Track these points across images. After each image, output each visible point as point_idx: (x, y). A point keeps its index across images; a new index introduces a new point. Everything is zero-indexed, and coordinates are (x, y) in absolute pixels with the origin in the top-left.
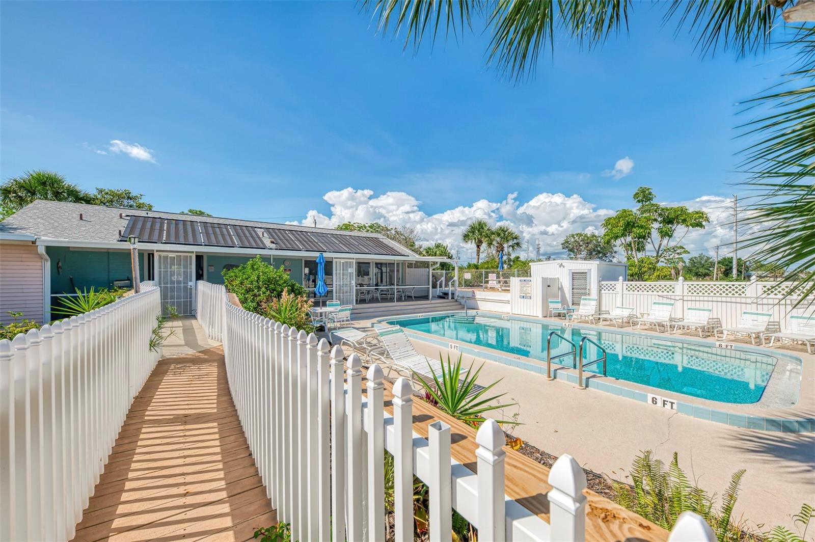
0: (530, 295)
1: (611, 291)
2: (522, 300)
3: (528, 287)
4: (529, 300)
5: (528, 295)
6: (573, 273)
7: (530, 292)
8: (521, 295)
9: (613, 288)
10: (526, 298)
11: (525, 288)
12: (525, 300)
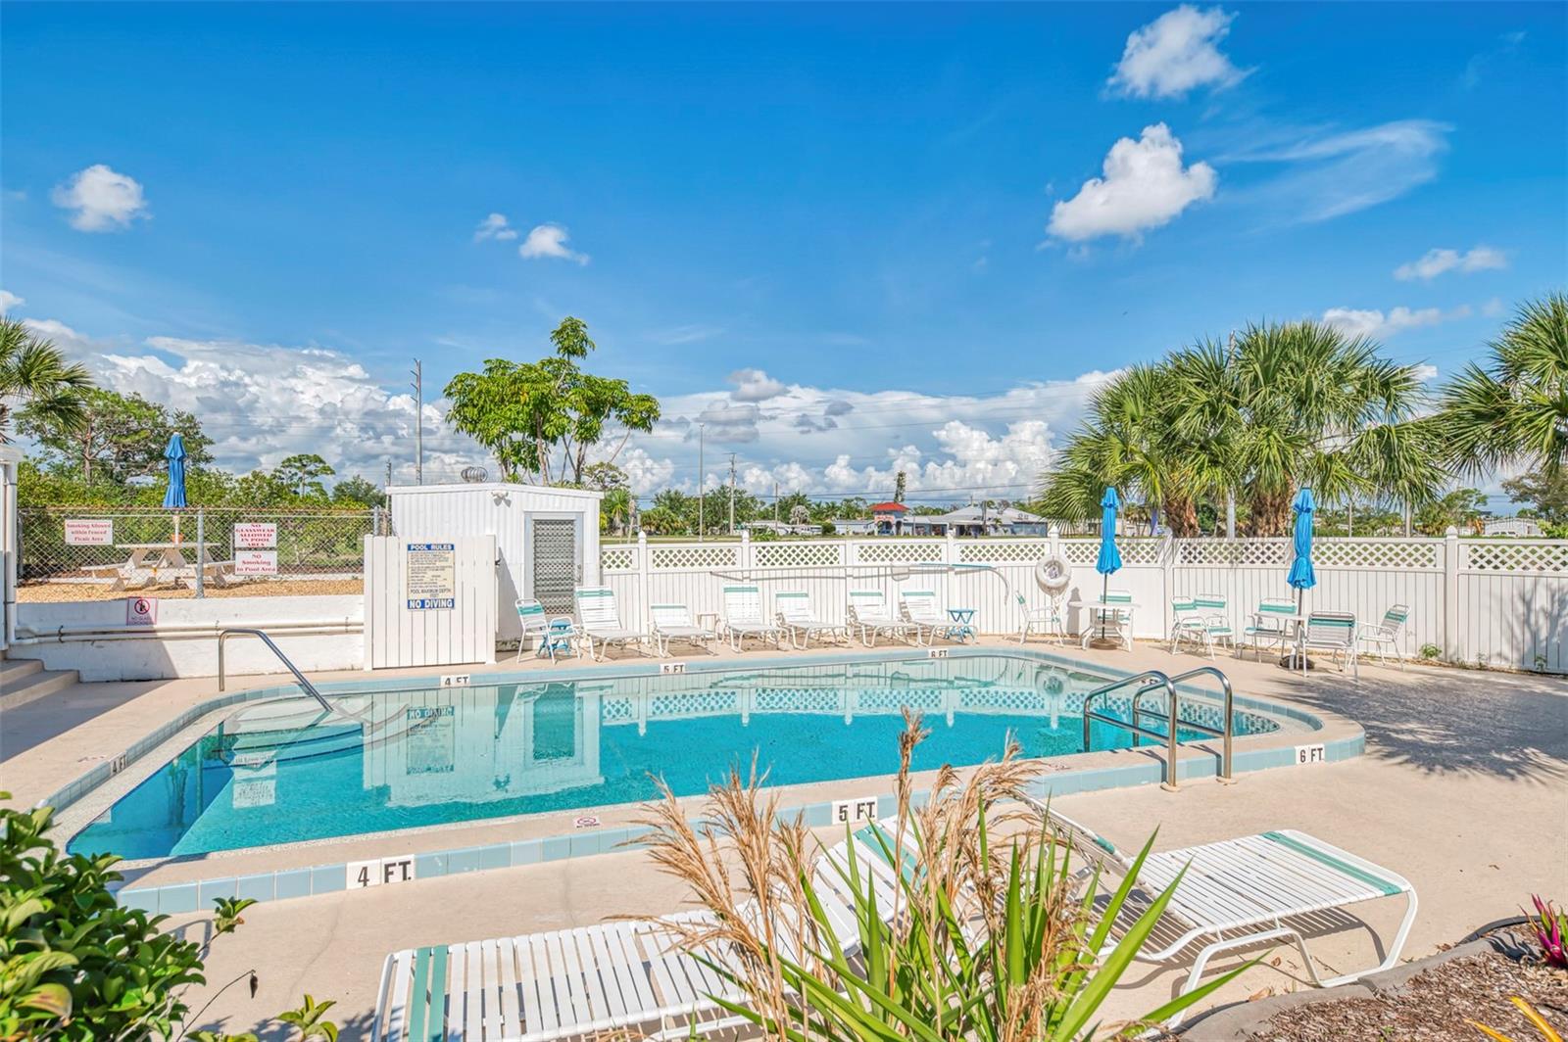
0: (449, 596)
1: (623, 568)
2: (419, 614)
3: (443, 568)
4: (444, 613)
5: (441, 596)
6: (538, 522)
7: (450, 587)
8: (412, 596)
9: (627, 562)
10: (436, 606)
11: (430, 573)
12: (431, 614)
